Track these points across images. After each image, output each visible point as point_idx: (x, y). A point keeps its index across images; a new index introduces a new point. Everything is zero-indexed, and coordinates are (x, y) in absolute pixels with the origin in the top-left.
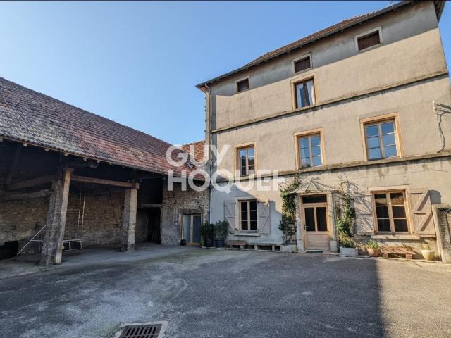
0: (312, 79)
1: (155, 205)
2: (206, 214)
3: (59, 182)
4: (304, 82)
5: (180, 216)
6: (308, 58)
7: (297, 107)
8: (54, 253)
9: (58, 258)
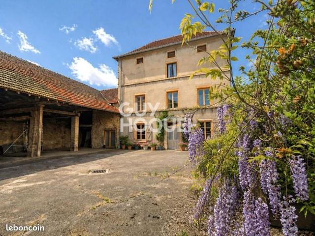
0: (176, 63)
1: (88, 126)
2: (118, 131)
3: (36, 112)
4: (172, 64)
5: (103, 132)
6: (174, 52)
7: (168, 77)
8: (37, 150)
9: (39, 153)
